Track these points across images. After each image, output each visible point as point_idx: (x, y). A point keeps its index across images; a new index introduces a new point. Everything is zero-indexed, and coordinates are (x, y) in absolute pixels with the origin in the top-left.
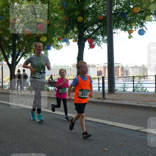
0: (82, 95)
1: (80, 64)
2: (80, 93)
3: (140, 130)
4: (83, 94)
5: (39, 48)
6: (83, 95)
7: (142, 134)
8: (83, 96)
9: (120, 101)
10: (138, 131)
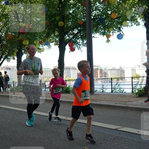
3: (118, 129)
5: (33, 51)
7: (120, 132)
9: (99, 101)
10: (116, 130)
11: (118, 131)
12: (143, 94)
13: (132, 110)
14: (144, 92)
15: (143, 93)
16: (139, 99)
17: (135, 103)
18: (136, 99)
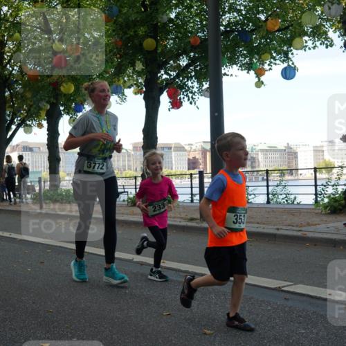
0: (234, 222)
1: (229, 139)
2: (230, 216)
4: (236, 219)
6: (236, 223)
8: (237, 226)
10: (279, 290)
11: (283, 294)
12: (341, 207)
13: (315, 245)
14: (343, 202)
15: (340, 205)
16: (332, 218)
17: (322, 227)
18: (325, 218)
